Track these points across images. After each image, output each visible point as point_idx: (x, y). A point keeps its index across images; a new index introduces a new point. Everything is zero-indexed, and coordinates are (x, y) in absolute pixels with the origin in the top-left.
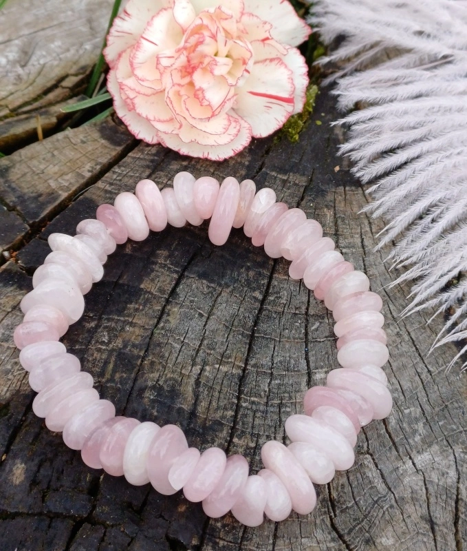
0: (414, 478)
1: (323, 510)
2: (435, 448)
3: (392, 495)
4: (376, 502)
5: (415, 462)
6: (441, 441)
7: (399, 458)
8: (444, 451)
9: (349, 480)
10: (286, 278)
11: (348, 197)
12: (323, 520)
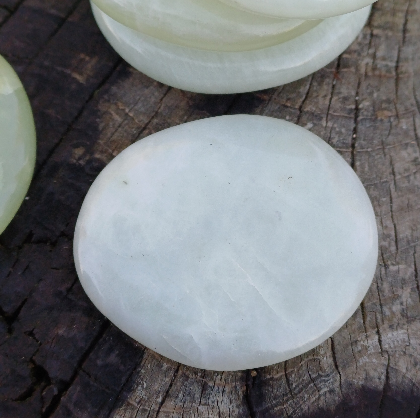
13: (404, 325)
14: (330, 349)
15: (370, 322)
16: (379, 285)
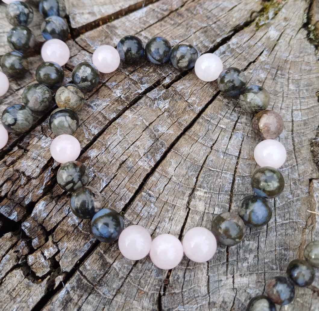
0: (229, 293)
1: (157, 287)
2: (254, 277)
3: (209, 298)
4: (195, 298)
5: (235, 281)
6: (260, 273)
7: (225, 274)
8: (259, 282)
9: (185, 274)
10: (209, 119)
11: (276, 78)
12: (153, 294)
13: (247, 275)
14: (207, 281)
15: (230, 271)
16: (238, 250)
